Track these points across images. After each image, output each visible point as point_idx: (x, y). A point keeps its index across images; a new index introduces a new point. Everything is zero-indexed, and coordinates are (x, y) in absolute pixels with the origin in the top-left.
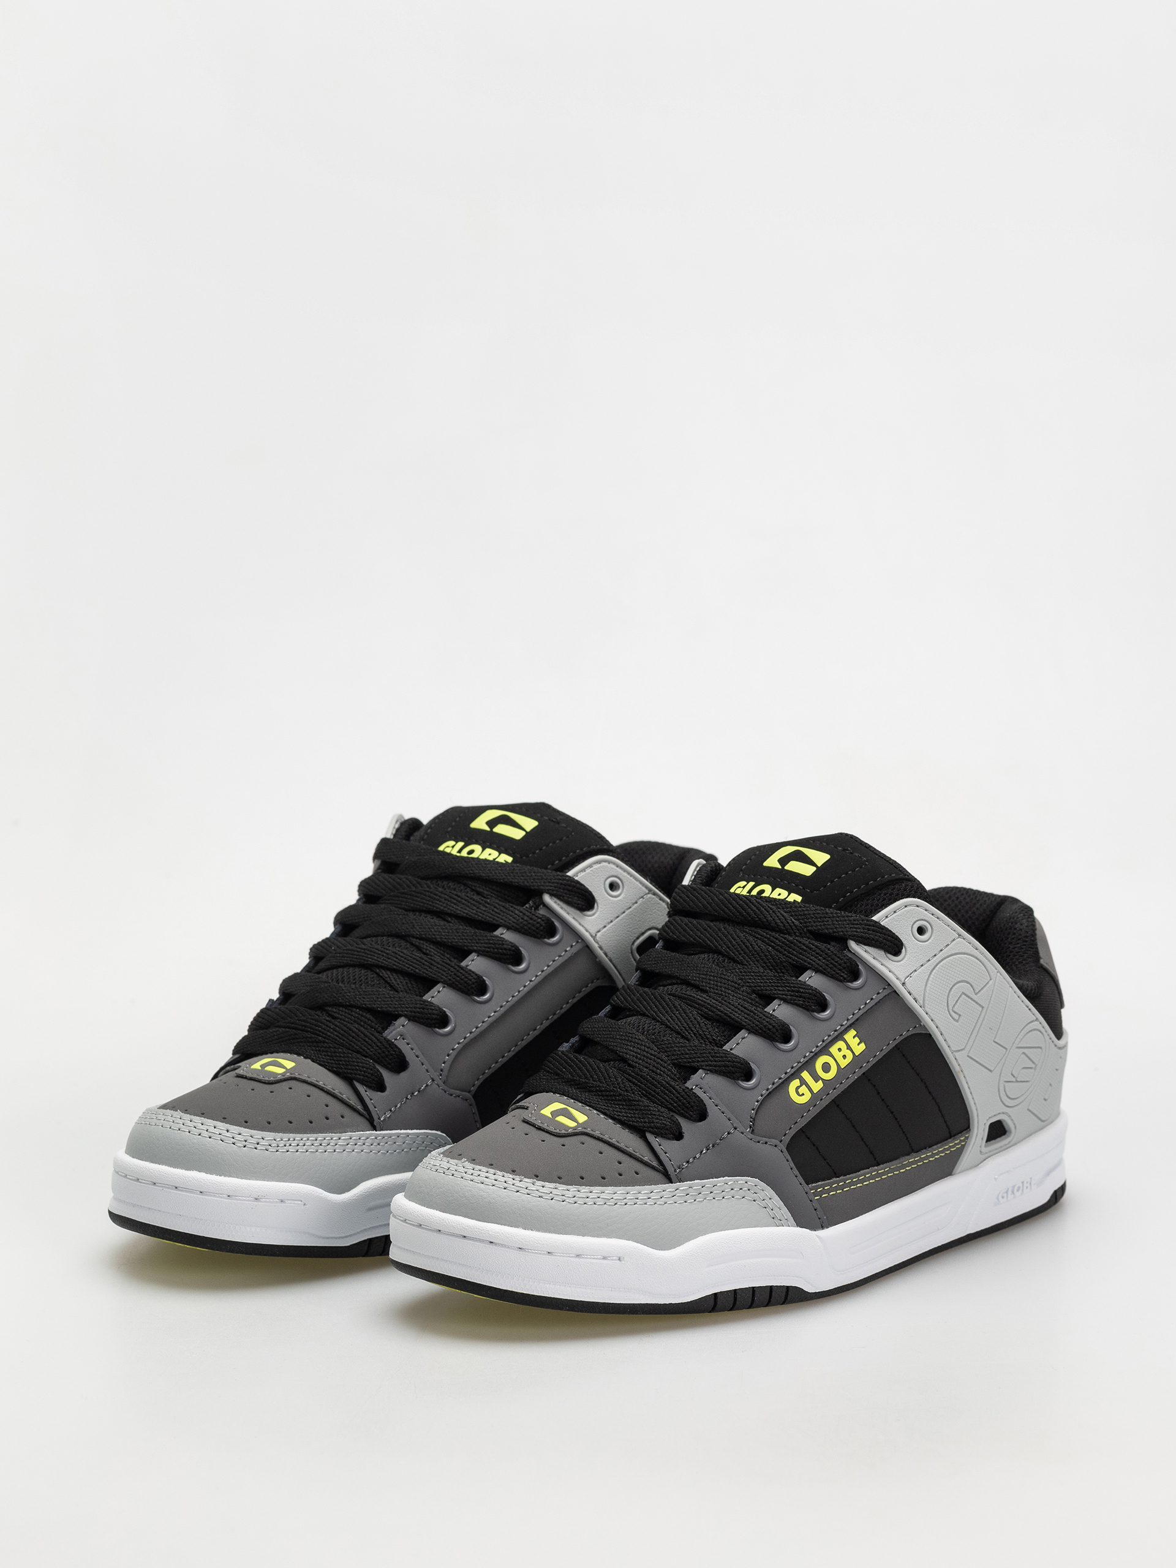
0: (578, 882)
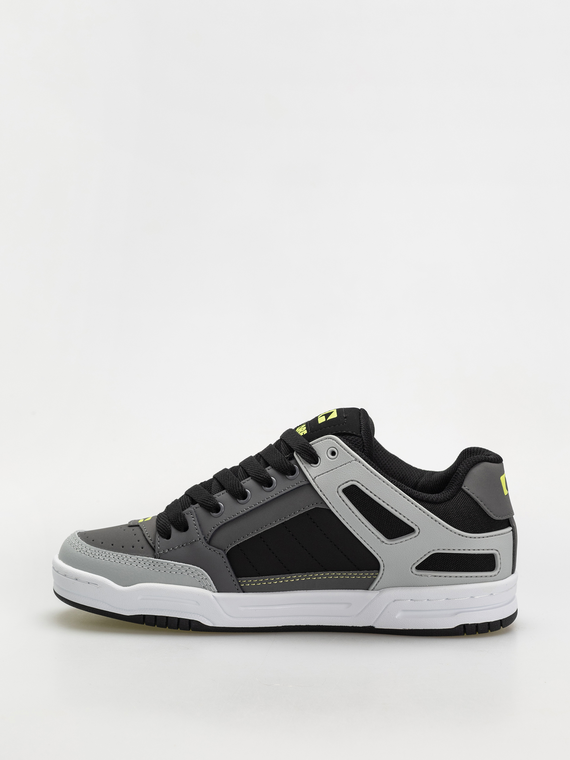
0: (312, 449)
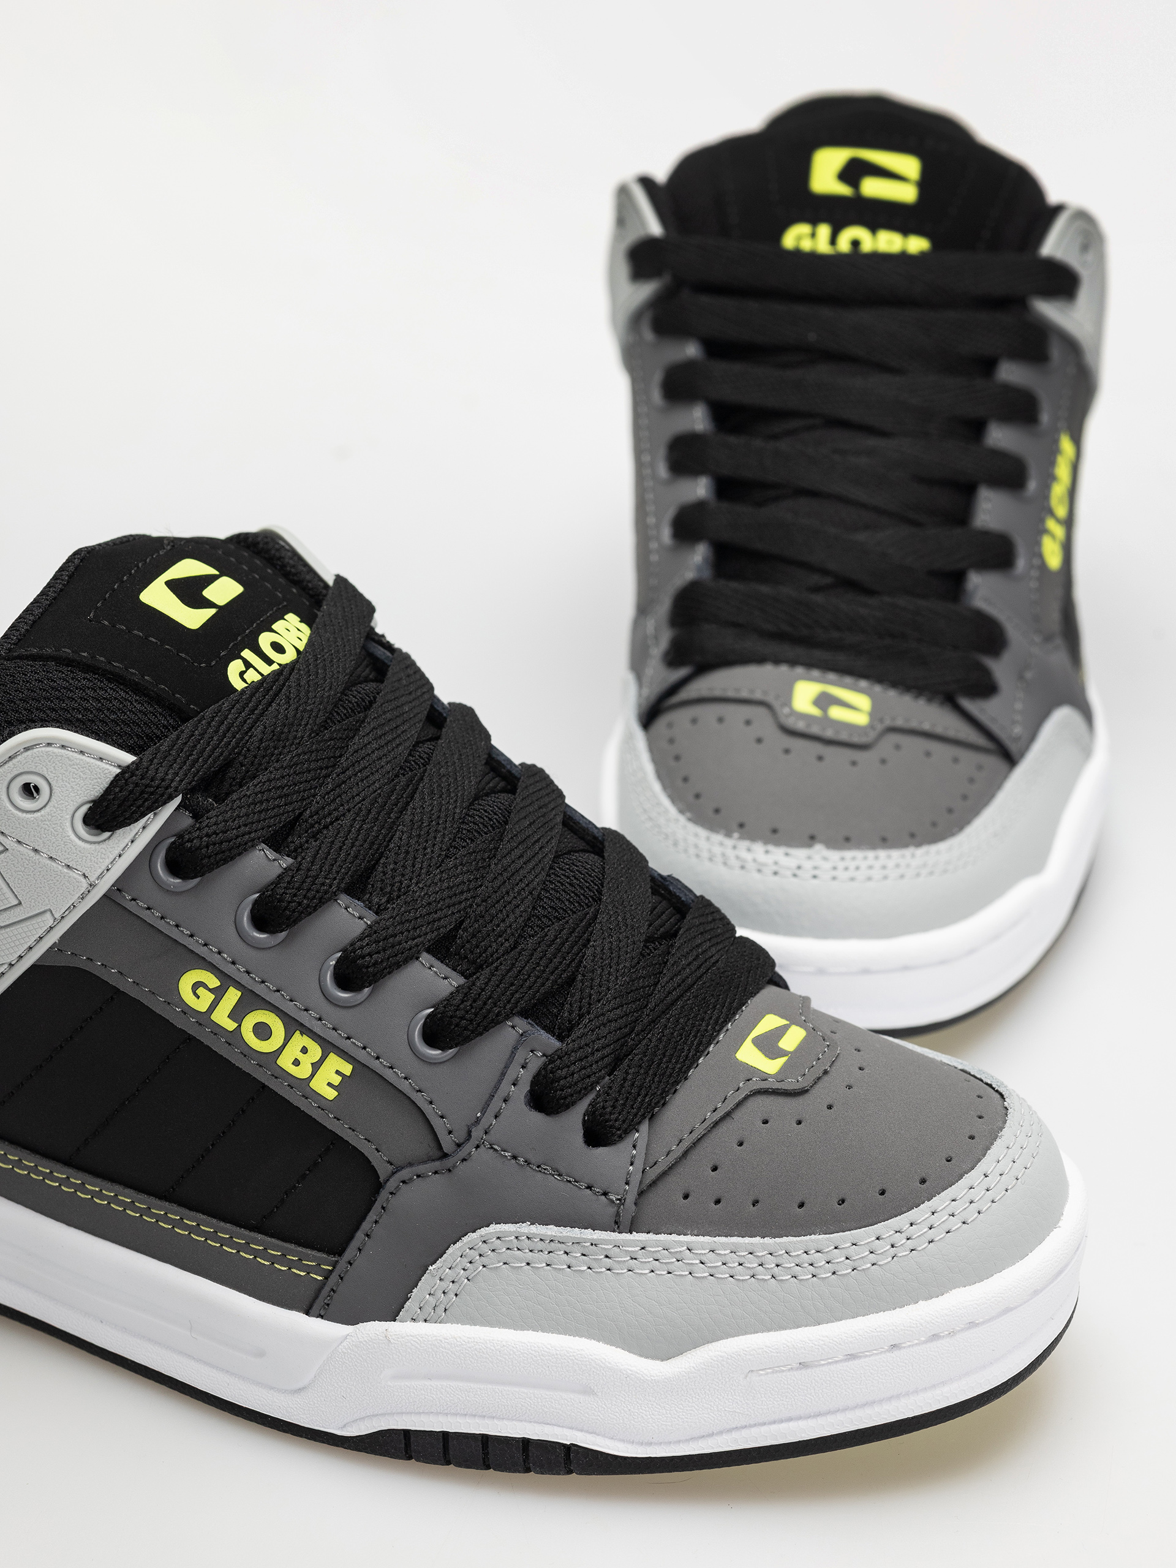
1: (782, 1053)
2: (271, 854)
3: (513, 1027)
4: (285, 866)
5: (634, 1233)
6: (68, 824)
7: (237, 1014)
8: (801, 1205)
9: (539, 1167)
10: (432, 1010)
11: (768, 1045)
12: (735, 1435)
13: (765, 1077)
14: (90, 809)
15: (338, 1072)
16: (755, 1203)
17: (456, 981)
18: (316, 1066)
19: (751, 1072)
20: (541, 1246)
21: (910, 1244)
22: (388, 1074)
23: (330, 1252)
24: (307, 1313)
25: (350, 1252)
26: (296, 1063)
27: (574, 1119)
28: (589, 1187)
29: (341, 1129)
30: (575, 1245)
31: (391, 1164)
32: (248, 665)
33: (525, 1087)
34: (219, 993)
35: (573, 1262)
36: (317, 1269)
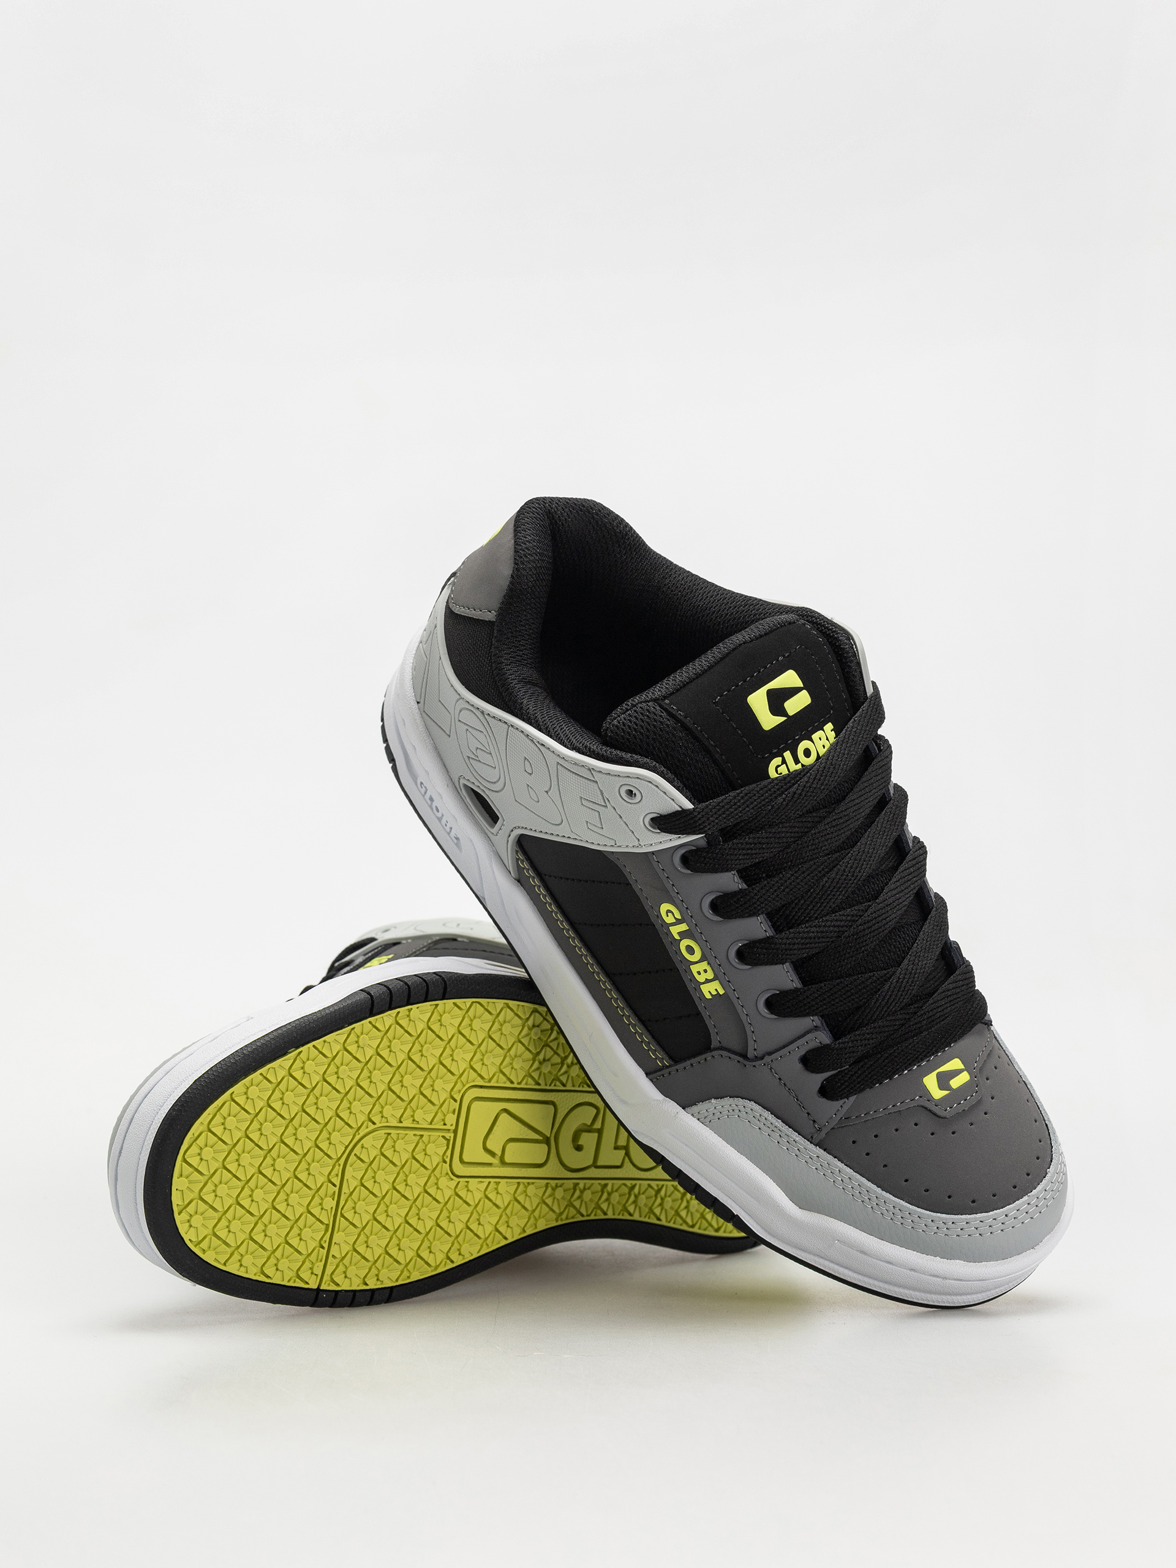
1: (948, 1088)
2: (737, 879)
3: (813, 1021)
4: (741, 887)
5: (818, 1147)
6: (642, 817)
7: (683, 935)
8: (906, 1181)
9: (789, 1089)
10: (778, 992)
11: (944, 1081)
12: (816, 1259)
13: (930, 1099)
14: (657, 817)
15: (716, 990)
16: (885, 1166)
17: (797, 984)
18: (707, 981)
19: (926, 1092)
20: (770, 1125)
21: (947, 1232)
22: (739, 1008)
23: (671, 1057)
24: (647, 1074)
25: (680, 1066)
26: (699, 973)
27: (818, 1079)
28: (808, 1114)
29: (705, 1014)
30: (786, 1136)
31: (720, 1043)
32: (784, 762)
33: (802, 1052)
34: (678, 922)
35: (781, 1142)
36: (661, 1060)
